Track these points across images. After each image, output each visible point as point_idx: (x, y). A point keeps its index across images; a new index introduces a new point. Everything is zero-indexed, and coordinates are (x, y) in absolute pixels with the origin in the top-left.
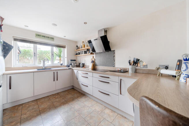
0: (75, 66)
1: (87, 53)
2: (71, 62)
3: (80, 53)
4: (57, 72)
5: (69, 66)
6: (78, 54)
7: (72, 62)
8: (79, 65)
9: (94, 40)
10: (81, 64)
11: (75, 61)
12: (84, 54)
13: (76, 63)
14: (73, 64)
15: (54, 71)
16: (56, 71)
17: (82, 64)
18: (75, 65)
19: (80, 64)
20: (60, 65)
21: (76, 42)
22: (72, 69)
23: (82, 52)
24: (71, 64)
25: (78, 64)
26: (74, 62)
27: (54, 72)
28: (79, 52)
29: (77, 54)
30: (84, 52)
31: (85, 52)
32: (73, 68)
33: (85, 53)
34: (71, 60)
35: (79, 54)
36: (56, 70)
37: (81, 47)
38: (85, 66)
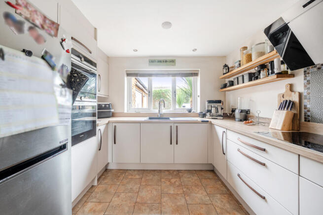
0: (220, 116)
1: (261, 76)
2: (208, 106)
3: (236, 81)
4: (177, 127)
5: (204, 116)
6: (228, 84)
7: (213, 105)
8: (231, 114)
9: (304, 6)
10: (237, 112)
11: (219, 104)
12: (247, 83)
13: (222, 109)
14: (213, 111)
15: (172, 125)
16: (176, 125)
17: (242, 111)
18: (221, 112)
19: (233, 111)
20: (187, 112)
21: (224, 57)
22: (211, 123)
23: (240, 79)
24: (210, 111)
25: (228, 112)
26: (216, 105)
27: (171, 127)
28: (232, 79)
29: (225, 86)
30: (246, 78)
31: (253, 77)
32: (213, 121)
33: (250, 80)
34: (210, 102)
35: (232, 84)
36: (175, 122)
37: (237, 64)
38: (253, 117)
